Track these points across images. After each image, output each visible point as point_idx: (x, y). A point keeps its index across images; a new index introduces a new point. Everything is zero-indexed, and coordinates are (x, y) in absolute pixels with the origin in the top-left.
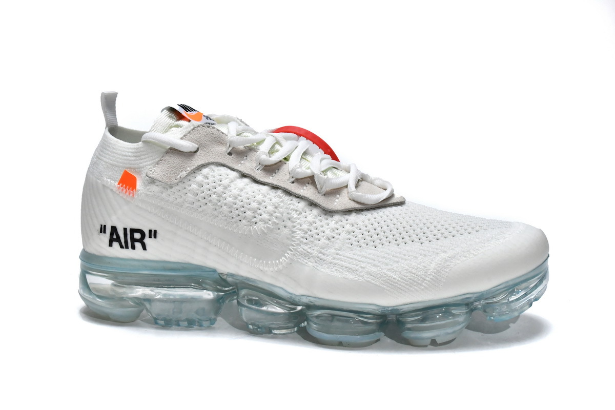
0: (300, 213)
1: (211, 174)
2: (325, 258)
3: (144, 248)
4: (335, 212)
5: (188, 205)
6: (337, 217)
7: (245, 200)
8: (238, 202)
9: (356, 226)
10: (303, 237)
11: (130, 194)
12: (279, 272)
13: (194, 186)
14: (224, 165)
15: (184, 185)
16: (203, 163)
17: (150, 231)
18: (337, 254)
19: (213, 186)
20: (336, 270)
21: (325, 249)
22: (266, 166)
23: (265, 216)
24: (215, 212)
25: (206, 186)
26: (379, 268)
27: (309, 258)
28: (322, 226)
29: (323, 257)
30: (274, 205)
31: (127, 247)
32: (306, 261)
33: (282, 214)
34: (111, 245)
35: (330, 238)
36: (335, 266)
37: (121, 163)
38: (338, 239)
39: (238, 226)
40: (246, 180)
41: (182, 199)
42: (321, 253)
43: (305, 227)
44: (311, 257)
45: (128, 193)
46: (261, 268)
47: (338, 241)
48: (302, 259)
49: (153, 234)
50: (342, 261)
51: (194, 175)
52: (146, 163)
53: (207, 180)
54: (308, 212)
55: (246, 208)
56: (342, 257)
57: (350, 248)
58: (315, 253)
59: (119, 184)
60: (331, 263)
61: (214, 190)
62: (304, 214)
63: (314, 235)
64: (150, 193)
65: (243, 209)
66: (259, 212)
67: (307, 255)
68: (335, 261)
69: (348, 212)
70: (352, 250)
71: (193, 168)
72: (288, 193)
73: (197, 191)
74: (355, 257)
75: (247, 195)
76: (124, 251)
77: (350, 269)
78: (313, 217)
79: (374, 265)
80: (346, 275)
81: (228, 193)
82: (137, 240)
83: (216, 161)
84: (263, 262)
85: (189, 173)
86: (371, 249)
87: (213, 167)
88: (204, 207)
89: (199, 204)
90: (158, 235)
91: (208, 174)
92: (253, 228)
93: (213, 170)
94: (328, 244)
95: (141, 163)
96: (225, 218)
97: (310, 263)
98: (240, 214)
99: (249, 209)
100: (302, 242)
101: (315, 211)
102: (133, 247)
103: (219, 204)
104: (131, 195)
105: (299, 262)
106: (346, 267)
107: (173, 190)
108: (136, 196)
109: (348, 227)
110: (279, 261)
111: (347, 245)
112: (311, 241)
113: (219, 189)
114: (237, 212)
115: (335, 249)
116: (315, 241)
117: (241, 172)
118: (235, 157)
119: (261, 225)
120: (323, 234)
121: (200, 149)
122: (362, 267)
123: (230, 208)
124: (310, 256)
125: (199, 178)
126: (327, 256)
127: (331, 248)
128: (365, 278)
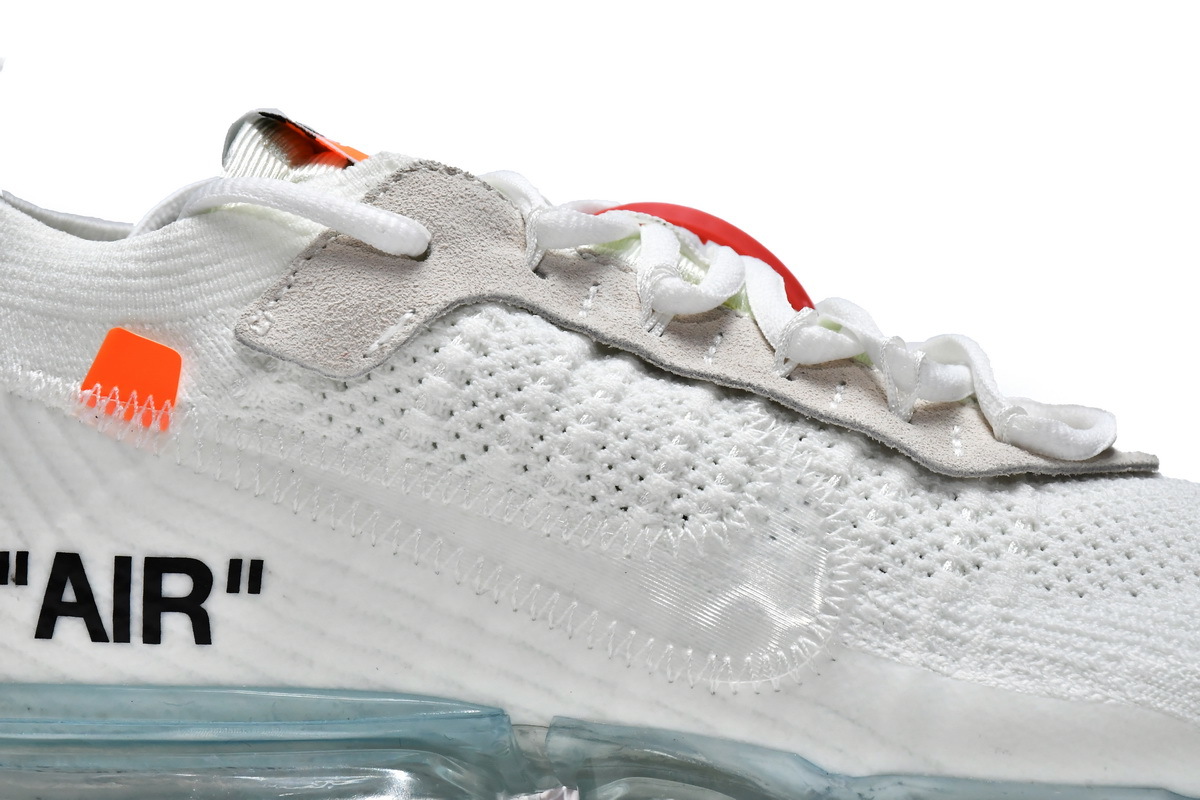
0: (843, 483)
1: (498, 336)
2: (967, 634)
3: (203, 633)
4: (962, 480)
5: (411, 454)
6: (973, 497)
7: (637, 433)
8: (611, 437)
9: (1044, 528)
10: (869, 565)
11: (147, 421)
12: (785, 692)
13: (435, 381)
14: (531, 310)
15: (392, 380)
16: (464, 294)
17: (235, 565)
18: (1006, 619)
19: (510, 381)
20: (1017, 671)
21: (960, 604)
22: (676, 319)
23: (717, 490)
24: (523, 478)
25: (480, 382)
26: (1171, 658)
27: (901, 638)
28: (929, 528)
29: (954, 629)
30: (742, 452)
31: (122, 635)
32: (892, 648)
33: (777, 480)
34: (45, 630)
35: (968, 565)
36: (1009, 660)
37: (88, 303)
38: (997, 569)
39: (614, 528)
40: (621, 367)
41: (385, 431)
42: (944, 615)
43: (871, 525)
44: (914, 630)
45: (137, 419)
46: (716, 683)
47: (997, 576)
48: (877, 641)
49: (248, 576)
50: (1032, 641)
51: (430, 340)
52: (217, 297)
53: (486, 361)
54: (870, 479)
55: (648, 460)
56: (1026, 626)
57: (1046, 598)
58: (924, 618)
59: (85, 387)
60: (990, 649)
61: (517, 396)
62: (855, 485)
63: (909, 556)
64: (244, 415)
65: (632, 465)
66: (692, 475)
67: (897, 627)
68: (1006, 642)
69: (1005, 480)
70: (1054, 606)
71: (426, 312)
72: (784, 410)
73: (450, 401)
74: (1079, 626)
75: (644, 416)
76: (110, 651)
77: (1066, 665)
78: (894, 494)
79: (1152, 650)
80: (1059, 685)
81: (569, 410)
82: (175, 605)
83: (507, 292)
84: (719, 659)
85: (416, 330)
86: (1120, 600)
87: (496, 311)
88: (477, 460)
89: (457, 447)
90: (266, 580)
91: (485, 336)
92: (675, 535)
93: (498, 323)
94: (965, 587)
95: (192, 299)
96: (563, 499)
97: (907, 654)
98: (625, 482)
99: (656, 466)
100: (865, 580)
101: (896, 476)
102: (152, 635)
103: (539, 446)
104: (155, 425)
105: (865, 652)
106: (1052, 661)
107: (348, 397)
108: (176, 429)
109: (1019, 530)
110: (789, 653)
111: (1033, 589)
112: (903, 578)
113: (537, 391)
114: (611, 476)
115: (994, 603)
116: (916, 577)
117: (595, 334)
118: (559, 284)
119: (704, 524)
120: (938, 554)
121: (435, 248)
122: (1110, 658)
123: (581, 460)
124: (908, 628)
125: (454, 347)
126: (972, 626)
127: (978, 600)
128: (1130, 695)
